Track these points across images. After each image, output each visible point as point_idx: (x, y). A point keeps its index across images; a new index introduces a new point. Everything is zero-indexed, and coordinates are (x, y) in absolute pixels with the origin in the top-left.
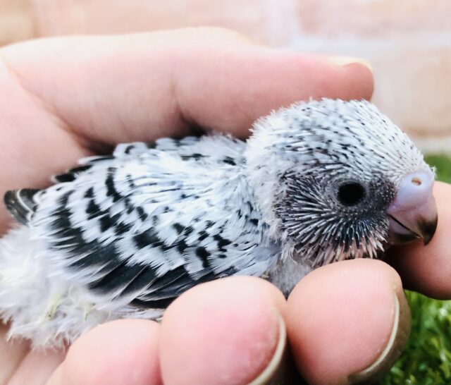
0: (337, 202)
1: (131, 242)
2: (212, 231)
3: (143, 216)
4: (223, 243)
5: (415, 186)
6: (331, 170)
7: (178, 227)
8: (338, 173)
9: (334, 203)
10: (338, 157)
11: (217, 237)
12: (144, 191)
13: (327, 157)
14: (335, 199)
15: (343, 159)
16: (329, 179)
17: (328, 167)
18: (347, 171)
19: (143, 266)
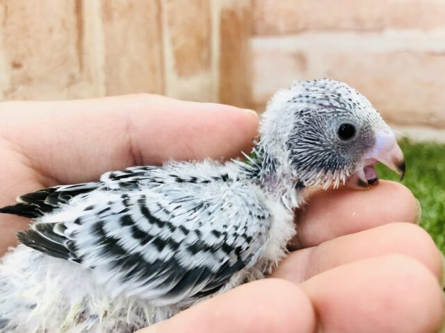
0: (336, 136)
1: (187, 252)
2: (240, 231)
3: (186, 232)
4: (249, 240)
5: (386, 134)
6: (339, 112)
7: (216, 233)
8: (343, 115)
9: (335, 136)
10: (345, 106)
11: (244, 235)
12: (176, 214)
13: (338, 103)
14: (335, 133)
15: (348, 107)
16: (336, 118)
17: (337, 110)
18: (349, 116)
19: (202, 267)
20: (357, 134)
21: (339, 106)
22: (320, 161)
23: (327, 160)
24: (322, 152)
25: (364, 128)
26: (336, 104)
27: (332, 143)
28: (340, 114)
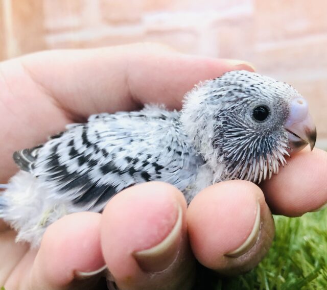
1: (99, 171)
2: (151, 160)
3: (105, 154)
4: (158, 168)
7: (128, 159)
12: (107, 140)
19: (107, 186)
20: (272, 111)
21: (245, 96)
22: (254, 152)
23: (259, 147)
24: (250, 143)
25: (276, 103)
26: (242, 95)
27: (253, 131)
28: (249, 102)
